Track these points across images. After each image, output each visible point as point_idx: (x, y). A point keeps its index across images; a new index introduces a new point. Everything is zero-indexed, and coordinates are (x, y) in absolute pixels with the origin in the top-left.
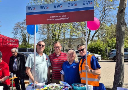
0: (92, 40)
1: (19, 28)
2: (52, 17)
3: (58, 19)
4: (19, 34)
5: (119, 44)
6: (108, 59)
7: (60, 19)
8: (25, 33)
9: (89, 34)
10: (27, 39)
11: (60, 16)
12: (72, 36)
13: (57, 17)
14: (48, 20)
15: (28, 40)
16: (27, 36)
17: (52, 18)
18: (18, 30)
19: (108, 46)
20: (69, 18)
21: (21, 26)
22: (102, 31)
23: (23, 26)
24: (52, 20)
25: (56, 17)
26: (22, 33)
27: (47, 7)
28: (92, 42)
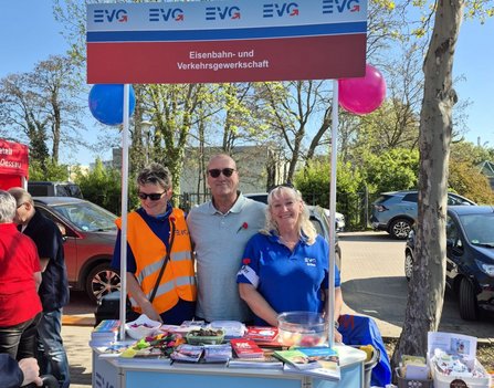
0: (310, 155)
1: (13, 98)
2: (200, 56)
3: (220, 66)
4: (15, 125)
5: (429, 173)
6: (367, 229)
7: (232, 66)
8: (42, 122)
9: (301, 132)
10: (49, 144)
11: (231, 54)
12: (234, 138)
13: (220, 55)
14: (181, 66)
15: (55, 150)
16: (49, 132)
17: (197, 60)
18: (13, 107)
19: (371, 179)
20: (266, 63)
21: (24, 89)
22: (345, 124)
23: (33, 90)
24: (197, 67)
25: (214, 55)
26: (27, 118)
27: (177, 13)
28: (311, 165)
